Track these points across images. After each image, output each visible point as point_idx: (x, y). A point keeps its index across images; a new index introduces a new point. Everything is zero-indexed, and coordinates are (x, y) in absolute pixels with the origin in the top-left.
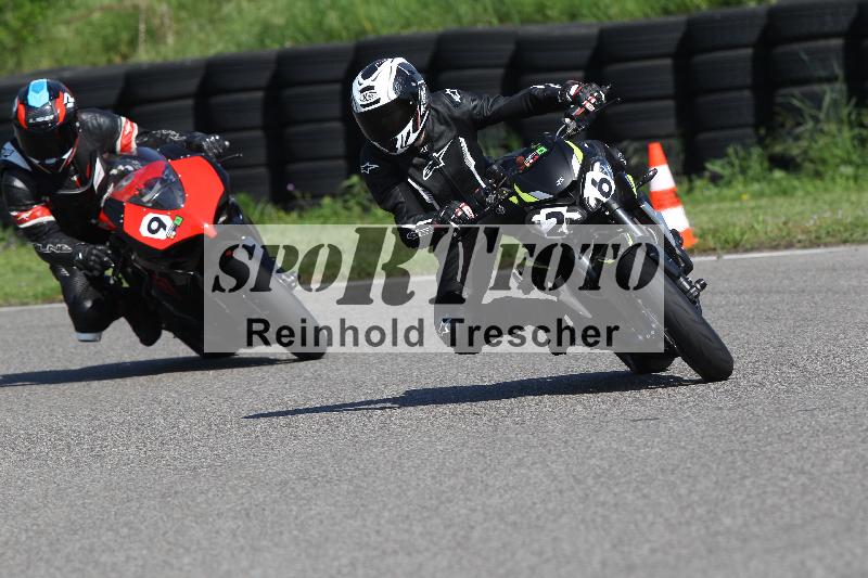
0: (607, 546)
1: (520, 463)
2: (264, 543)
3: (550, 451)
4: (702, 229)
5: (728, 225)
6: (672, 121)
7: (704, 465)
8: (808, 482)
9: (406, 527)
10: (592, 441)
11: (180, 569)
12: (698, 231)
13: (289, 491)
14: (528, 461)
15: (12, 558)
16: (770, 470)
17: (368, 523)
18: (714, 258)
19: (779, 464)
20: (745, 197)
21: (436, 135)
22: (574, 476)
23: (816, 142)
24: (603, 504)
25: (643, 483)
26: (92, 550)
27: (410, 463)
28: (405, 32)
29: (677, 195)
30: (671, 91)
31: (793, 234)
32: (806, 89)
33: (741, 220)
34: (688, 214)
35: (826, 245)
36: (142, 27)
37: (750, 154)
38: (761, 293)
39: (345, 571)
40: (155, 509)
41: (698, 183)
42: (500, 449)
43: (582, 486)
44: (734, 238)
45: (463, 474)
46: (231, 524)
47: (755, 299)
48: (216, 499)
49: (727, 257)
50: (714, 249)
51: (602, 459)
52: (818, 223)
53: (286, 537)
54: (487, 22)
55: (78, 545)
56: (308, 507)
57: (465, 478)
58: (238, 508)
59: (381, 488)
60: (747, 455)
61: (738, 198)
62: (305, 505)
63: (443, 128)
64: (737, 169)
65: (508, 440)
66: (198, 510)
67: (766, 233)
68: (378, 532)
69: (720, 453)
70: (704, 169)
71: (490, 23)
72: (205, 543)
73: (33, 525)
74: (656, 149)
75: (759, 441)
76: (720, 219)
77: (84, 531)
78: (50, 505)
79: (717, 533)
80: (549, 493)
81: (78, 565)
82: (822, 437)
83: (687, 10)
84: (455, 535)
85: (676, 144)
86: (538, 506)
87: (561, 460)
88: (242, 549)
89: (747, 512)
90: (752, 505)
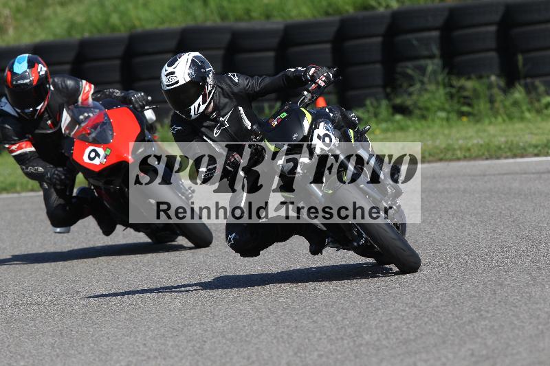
20: (377, 132)
21: (222, 106)
23: (422, 97)
32: (416, 63)
37: (380, 104)
61: (372, 132)
63: (227, 100)
64: (372, 114)
71: (215, 21)
83: (340, 13)
85: (333, 98)
89: (379, 331)
90: (382, 327)
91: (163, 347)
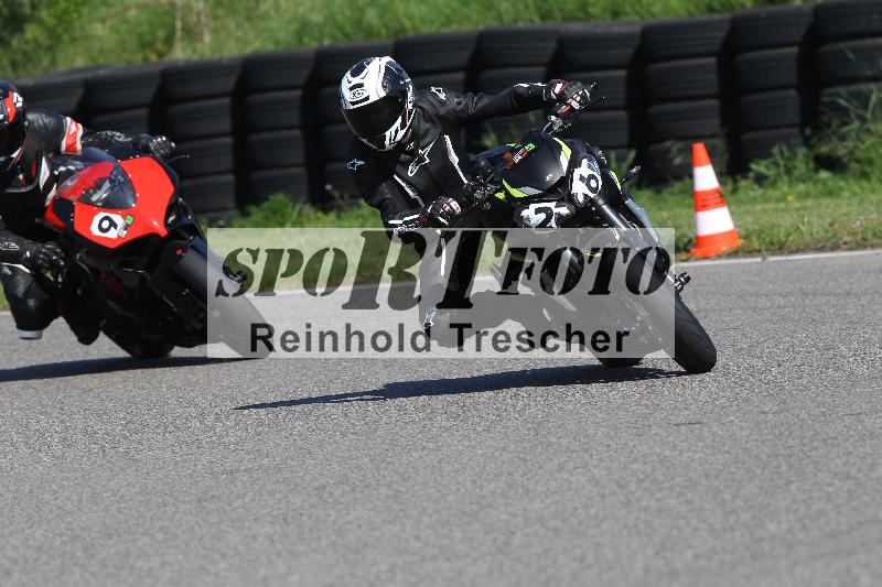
0: (650, 552)
1: (561, 468)
2: (301, 548)
3: (591, 456)
4: (746, 230)
5: (773, 226)
6: (717, 121)
7: (749, 470)
8: (853, 488)
9: (446, 532)
10: (635, 446)
11: (217, 574)
12: (743, 233)
13: (326, 496)
14: (571, 465)
15: (47, 563)
16: (816, 475)
17: (408, 529)
18: (759, 260)
19: (825, 469)
20: (790, 198)
21: (422, 132)
22: (616, 481)
23: (863, 142)
24: (646, 509)
25: (686, 488)
26: (127, 555)
27: (450, 468)
28: (446, 30)
29: (721, 196)
30: (715, 90)
31: (840, 235)
32: (853, 88)
33: (787, 221)
34: (732, 214)
35: (873, 246)
36: (179, 24)
37: (795, 154)
38: (807, 295)
39: (384, 576)
40: (191, 514)
41: (743, 183)
42: (542, 454)
43: (626, 491)
44: (779, 239)
45: (504, 478)
46: (268, 529)
47: (800, 301)
48: (254, 504)
49: (772, 259)
50: (760, 251)
51: (645, 463)
52: (864, 223)
53: (324, 543)
54: (529, 19)
55: (113, 551)
56: (346, 512)
57: (506, 483)
58: (275, 513)
59: (422, 492)
60: (792, 459)
61: (783, 199)
62: (344, 509)
63: (428, 125)
64: (782, 169)
65: (550, 444)
66: (234, 514)
67: (811, 234)
68: (417, 538)
69: (764, 457)
70: (750, 169)
71: (532, 21)
72: (242, 548)
73: (67, 529)
74: (700, 149)
75: (804, 445)
76: (765, 220)
77: (119, 535)
78: (85, 509)
79: (761, 539)
80: (591, 498)
81: (113, 570)
82: (868, 442)
83: (732, 8)
84: (495, 540)
85: (720, 143)
86: (580, 511)
87: (603, 464)
88: (279, 554)
89: (791, 517)
90: (797, 511)
91: (445, 542)
